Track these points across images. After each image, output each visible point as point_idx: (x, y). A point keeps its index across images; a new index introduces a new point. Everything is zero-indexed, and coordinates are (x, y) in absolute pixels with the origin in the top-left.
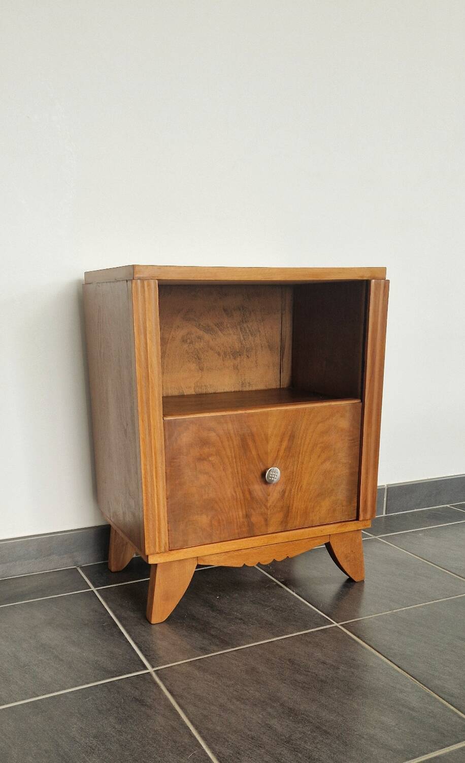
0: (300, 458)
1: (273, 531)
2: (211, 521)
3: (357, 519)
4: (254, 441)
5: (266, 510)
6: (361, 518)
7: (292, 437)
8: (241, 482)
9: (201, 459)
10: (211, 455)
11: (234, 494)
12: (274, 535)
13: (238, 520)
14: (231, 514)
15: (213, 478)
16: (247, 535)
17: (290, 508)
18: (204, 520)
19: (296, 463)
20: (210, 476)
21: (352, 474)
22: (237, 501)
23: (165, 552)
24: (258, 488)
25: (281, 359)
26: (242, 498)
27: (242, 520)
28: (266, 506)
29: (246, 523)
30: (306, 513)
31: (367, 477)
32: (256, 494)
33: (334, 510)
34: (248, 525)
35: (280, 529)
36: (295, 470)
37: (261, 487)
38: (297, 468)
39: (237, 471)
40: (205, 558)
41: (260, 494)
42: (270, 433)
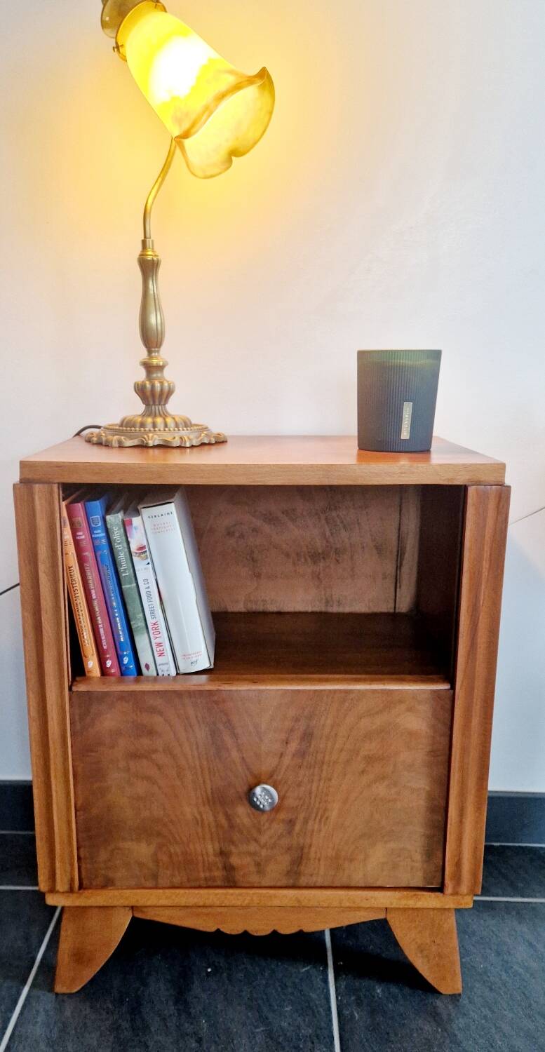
0: (324, 772)
1: (272, 884)
2: (155, 854)
3: (441, 889)
4: (235, 735)
5: (258, 848)
6: (449, 888)
7: (308, 736)
8: (210, 798)
9: (135, 756)
10: (155, 751)
11: (198, 817)
12: (272, 892)
13: (205, 856)
14: (191, 846)
15: (160, 788)
16: (223, 884)
17: (306, 850)
18: (143, 850)
19: (316, 778)
20: (154, 784)
21: (432, 809)
22: (203, 826)
23: (71, 890)
24: (242, 811)
25: (399, 567)
26: (213, 824)
27: (212, 858)
28: (256, 840)
29: (220, 866)
30: (337, 861)
31: (461, 822)
32: (238, 821)
33: (395, 867)
34: (225, 868)
35: (284, 882)
36: (314, 788)
37: (249, 811)
38: (318, 787)
39: (204, 781)
40: (145, 910)
41: (246, 821)
42: (263, 726)
